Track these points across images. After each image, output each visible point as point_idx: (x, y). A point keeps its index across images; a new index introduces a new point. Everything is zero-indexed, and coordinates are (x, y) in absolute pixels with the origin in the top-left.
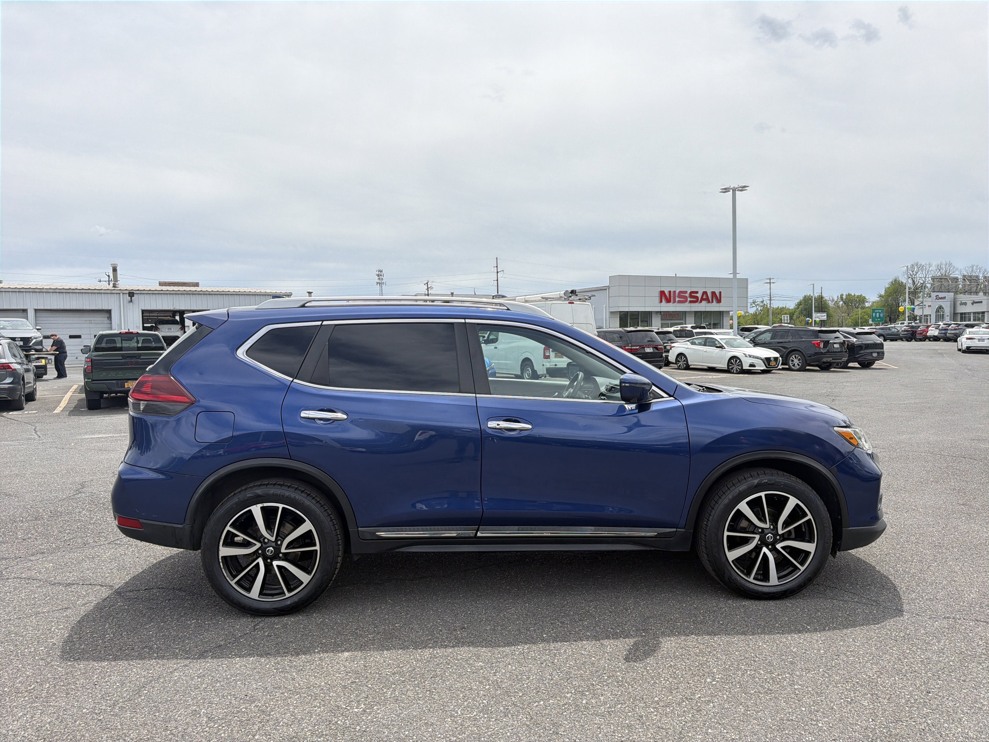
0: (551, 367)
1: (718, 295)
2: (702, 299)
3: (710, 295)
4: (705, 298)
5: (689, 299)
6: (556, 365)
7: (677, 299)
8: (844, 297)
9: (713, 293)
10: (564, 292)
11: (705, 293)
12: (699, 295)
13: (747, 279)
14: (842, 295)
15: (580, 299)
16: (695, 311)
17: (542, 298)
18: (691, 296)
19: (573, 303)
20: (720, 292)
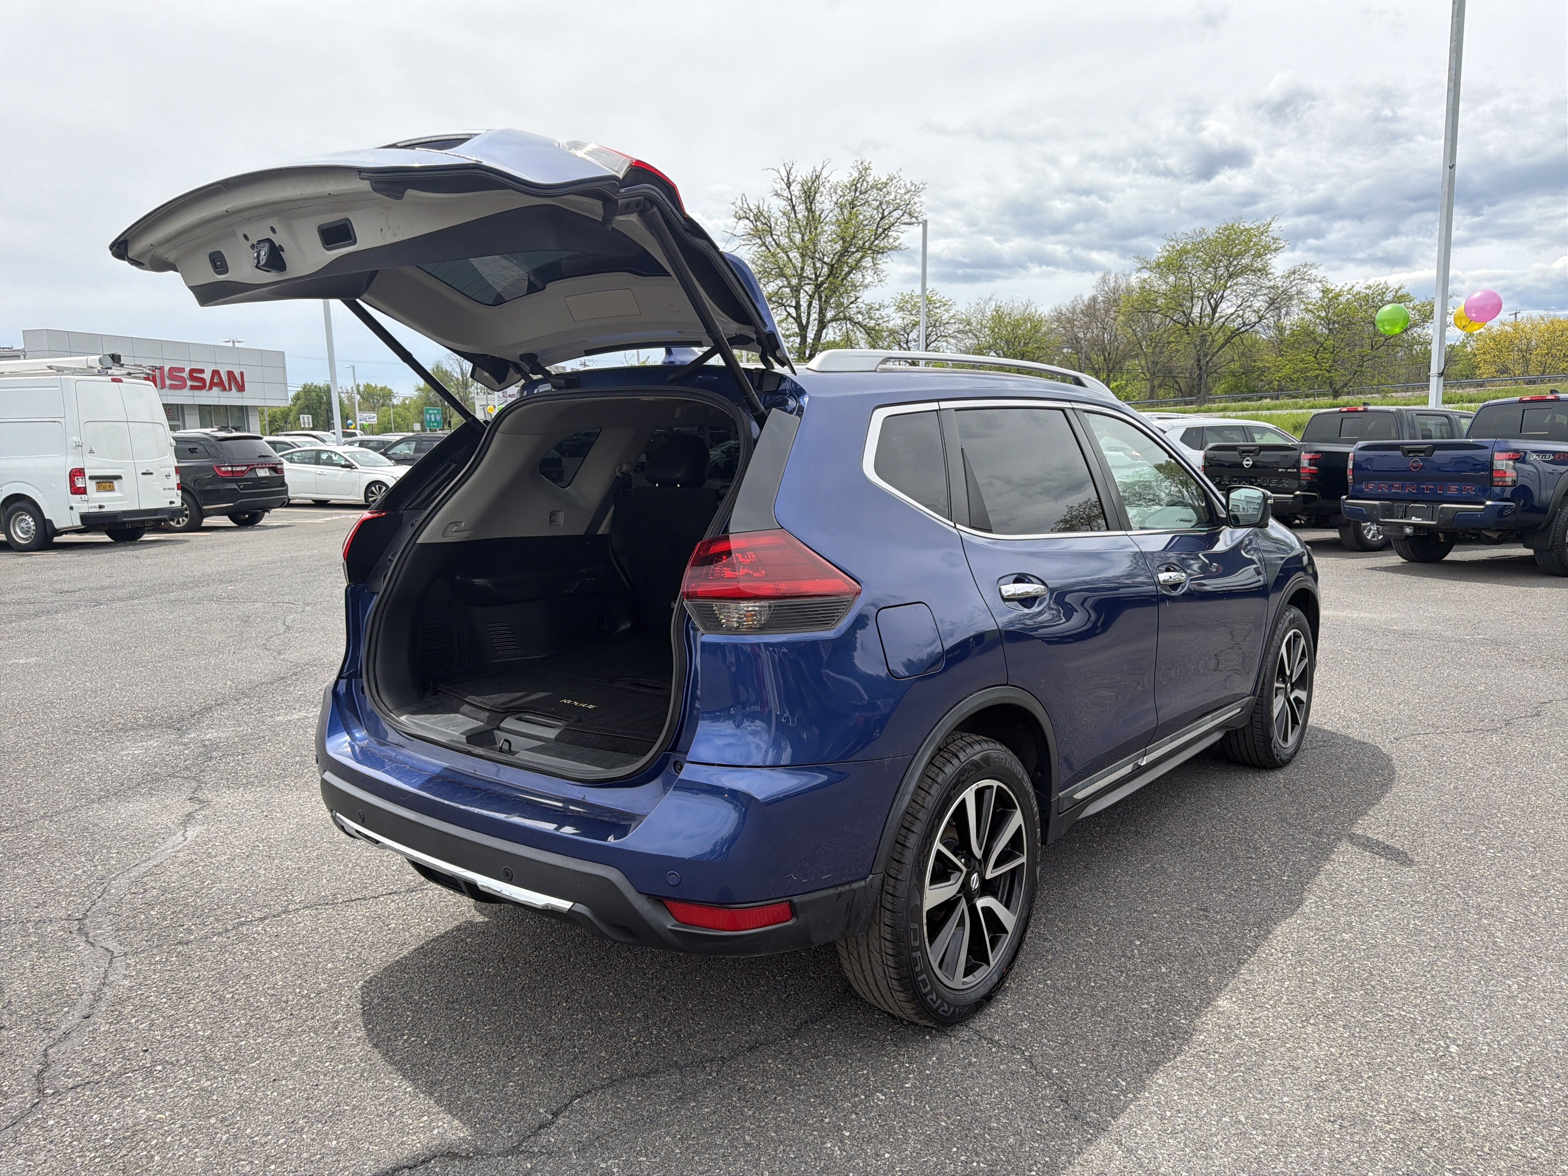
0: (91, 510)
1: (239, 379)
2: (212, 384)
3: (225, 377)
4: (217, 381)
5: (189, 383)
6: (101, 507)
7: (168, 382)
8: (361, 389)
9: (230, 374)
10: (98, 357)
11: (215, 373)
12: (207, 376)
13: (283, 353)
14: (358, 386)
15: (129, 374)
16: (200, 405)
17: (50, 368)
18: (192, 378)
19: (120, 381)
20: (242, 373)
